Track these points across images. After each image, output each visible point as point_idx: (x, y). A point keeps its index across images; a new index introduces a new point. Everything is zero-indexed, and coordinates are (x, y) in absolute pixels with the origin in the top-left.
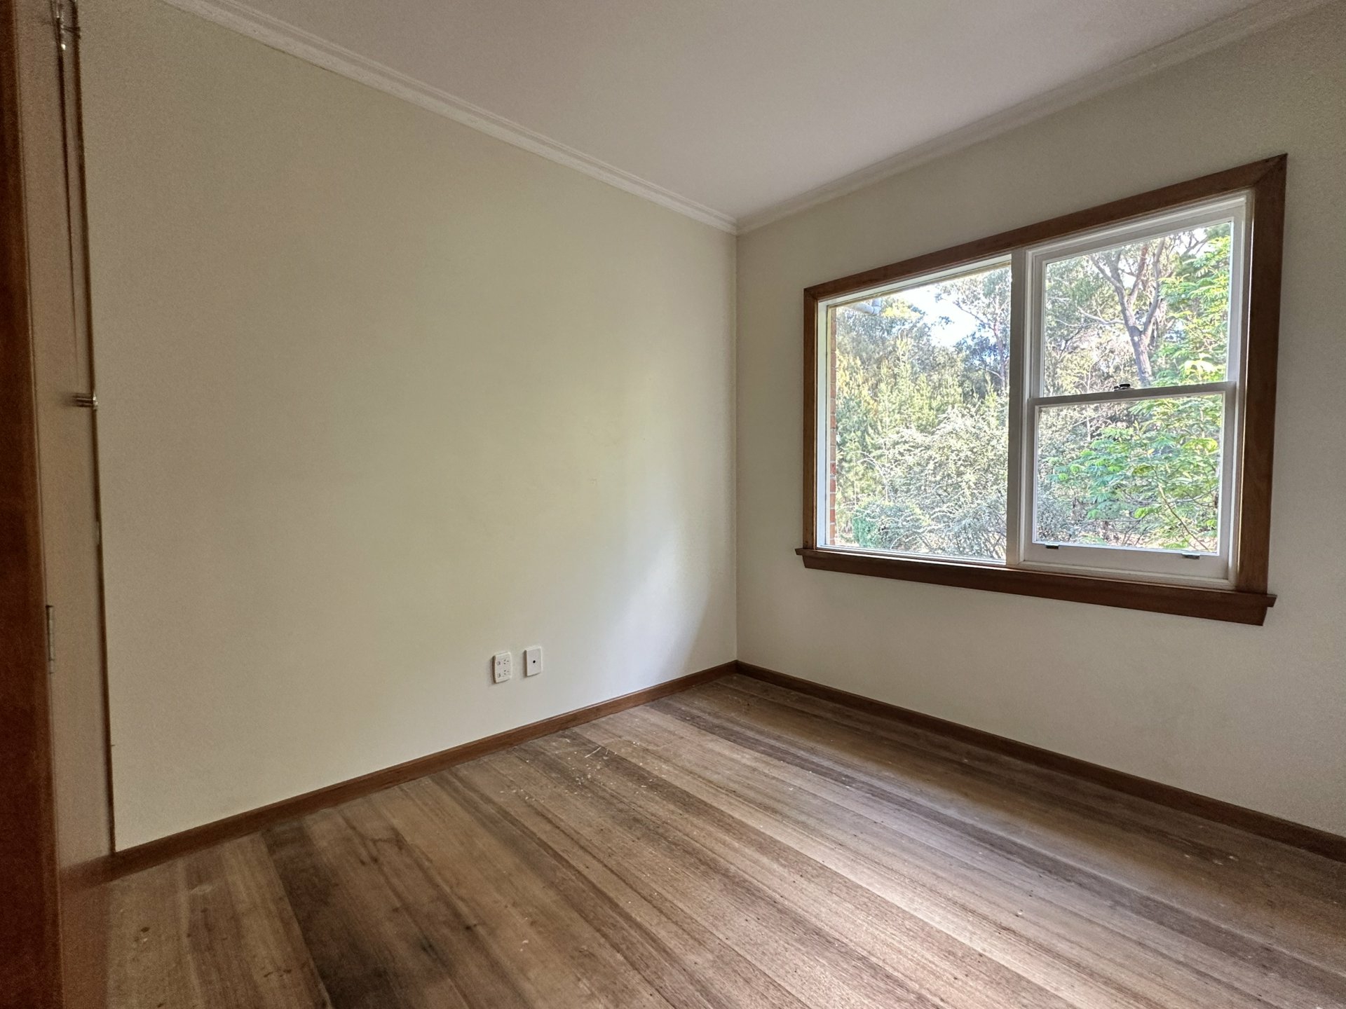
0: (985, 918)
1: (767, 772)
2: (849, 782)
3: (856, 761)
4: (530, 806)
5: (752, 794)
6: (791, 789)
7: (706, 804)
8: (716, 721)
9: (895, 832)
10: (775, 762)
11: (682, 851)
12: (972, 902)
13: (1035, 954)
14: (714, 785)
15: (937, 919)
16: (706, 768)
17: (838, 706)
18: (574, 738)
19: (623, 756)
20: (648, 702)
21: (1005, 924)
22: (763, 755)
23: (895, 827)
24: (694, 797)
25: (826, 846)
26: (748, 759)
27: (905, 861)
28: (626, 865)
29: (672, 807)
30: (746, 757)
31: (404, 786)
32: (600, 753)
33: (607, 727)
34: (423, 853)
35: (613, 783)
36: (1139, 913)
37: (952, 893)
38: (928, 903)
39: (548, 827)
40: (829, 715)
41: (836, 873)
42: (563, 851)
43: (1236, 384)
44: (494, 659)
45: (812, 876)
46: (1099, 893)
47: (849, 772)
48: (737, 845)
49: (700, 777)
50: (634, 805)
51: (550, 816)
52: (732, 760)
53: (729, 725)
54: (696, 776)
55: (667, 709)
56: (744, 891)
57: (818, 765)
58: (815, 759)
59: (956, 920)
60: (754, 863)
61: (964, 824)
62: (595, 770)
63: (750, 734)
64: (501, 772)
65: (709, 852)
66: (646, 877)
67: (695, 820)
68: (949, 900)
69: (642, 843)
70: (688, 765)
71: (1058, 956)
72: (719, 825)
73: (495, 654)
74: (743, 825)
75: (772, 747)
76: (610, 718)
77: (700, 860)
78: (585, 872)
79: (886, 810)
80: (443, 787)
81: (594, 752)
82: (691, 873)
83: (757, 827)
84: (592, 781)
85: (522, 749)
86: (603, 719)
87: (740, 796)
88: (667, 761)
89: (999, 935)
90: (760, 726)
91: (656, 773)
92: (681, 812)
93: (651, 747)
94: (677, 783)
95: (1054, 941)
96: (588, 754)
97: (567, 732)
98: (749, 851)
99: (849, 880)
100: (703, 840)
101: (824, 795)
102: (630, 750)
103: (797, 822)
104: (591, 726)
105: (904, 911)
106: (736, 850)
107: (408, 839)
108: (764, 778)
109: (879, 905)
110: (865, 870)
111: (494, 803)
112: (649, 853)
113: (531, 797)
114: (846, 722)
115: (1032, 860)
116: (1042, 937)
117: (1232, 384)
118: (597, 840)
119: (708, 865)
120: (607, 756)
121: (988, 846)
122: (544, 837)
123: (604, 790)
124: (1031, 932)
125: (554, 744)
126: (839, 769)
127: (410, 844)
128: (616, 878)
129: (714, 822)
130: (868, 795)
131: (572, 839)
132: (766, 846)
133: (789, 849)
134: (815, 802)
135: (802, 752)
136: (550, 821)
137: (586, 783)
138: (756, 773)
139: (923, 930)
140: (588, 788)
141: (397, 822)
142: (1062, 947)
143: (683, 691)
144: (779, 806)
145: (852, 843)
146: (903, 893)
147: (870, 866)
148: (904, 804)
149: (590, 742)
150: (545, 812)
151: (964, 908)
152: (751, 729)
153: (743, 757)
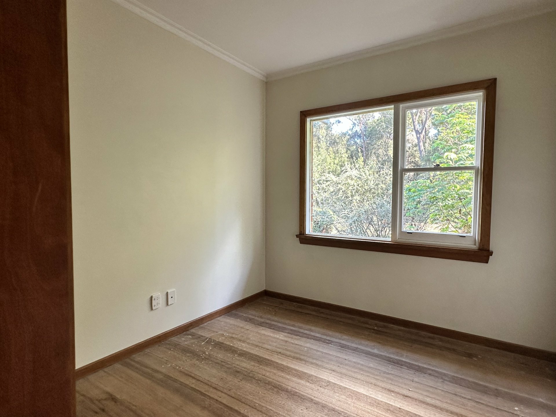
0: (398, 393)
1: (293, 342)
2: (331, 343)
3: (330, 333)
4: (181, 371)
5: (288, 353)
6: (306, 349)
7: (268, 360)
8: (263, 320)
9: (354, 362)
10: (294, 337)
11: (263, 383)
12: (392, 388)
13: (419, 405)
14: (270, 351)
15: (380, 396)
16: (264, 343)
17: (316, 308)
18: (193, 335)
19: (222, 341)
20: (226, 313)
21: (406, 394)
22: (288, 334)
23: (354, 360)
24: (262, 357)
25: (327, 372)
26: (282, 337)
27: (362, 374)
28: (239, 393)
29: (253, 363)
30: (281, 336)
31: (106, 370)
32: (209, 341)
33: (208, 328)
34: (130, 403)
35: (220, 355)
36: (452, 383)
37: (383, 385)
38: (375, 391)
39: (194, 381)
40: (314, 313)
41: (335, 384)
42: (205, 391)
43: (479, 166)
44: (152, 297)
45: (325, 386)
46: (437, 377)
47: (328, 338)
48: (288, 377)
49: (262, 347)
50: (234, 365)
51: (193, 375)
52: (274, 338)
53: (268, 321)
54: (260, 348)
55: (236, 316)
56: (297, 397)
57: (315, 336)
58: (312, 334)
59: (387, 396)
60: (299, 384)
61: (382, 355)
62: (209, 350)
63: (280, 325)
64: (160, 356)
65: (277, 382)
66: (250, 397)
67: (266, 368)
68: (382, 388)
69: (243, 382)
70: (254, 343)
71: (428, 404)
72: (277, 369)
73: (152, 295)
74: (288, 368)
75: (292, 330)
76: (209, 323)
77: (273, 386)
78: (219, 399)
79: (348, 353)
80: (128, 368)
81: (206, 341)
82: (270, 393)
83: (295, 368)
84: (209, 355)
85: (167, 343)
86: (205, 324)
87: (283, 355)
88: (244, 342)
89: (405, 399)
90: (283, 321)
91: (240, 348)
92: (258, 365)
93: (234, 336)
94: (252, 352)
95: (426, 399)
96: (203, 342)
97: (188, 332)
98: (295, 379)
99: (341, 386)
100: (272, 377)
101: (321, 350)
102: (223, 338)
103: (312, 363)
104: (199, 328)
105: (366, 396)
106: (288, 379)
107: (118, 397)
108: (292, 345)
109: (356, 394)
110: (346, 380)
111: (161, 373)
112: (248, 386)
113: (180, 367)
114: (322, 315)
115: (410, 367)
116: (421, 397)
117: (477, 167)
118: (221, 384)
119: (278, 388)
120: (213, 342)
121: (393, 364)
122: (193, 386)
123: (217, 359)
124: (416, 396)
125: (183, 339)
126: (325, 337)
127: (120, 399)
128: (236, 400)
129: (275, 368)
130: (339, 348)
131: (208, 385)
132: (301, 375)
133: (312, 376)
134: (318, 353)
135: (306, 331)
136: (193, 378)
137: (207, 357)
138: (287, 343)
139: (375, 402)
140: (208, 359)
141: (109, 389)
142: (428, 400)
143: (242, 307)
144: (302, 357)
145: (338, 369)
146: (364, 388)
147: (348, 379)
148: (355, 350)
149: (202, 336)
150: (190, 374)
151: (389, 390)
152: (279, 322)
153: (280, 336)
